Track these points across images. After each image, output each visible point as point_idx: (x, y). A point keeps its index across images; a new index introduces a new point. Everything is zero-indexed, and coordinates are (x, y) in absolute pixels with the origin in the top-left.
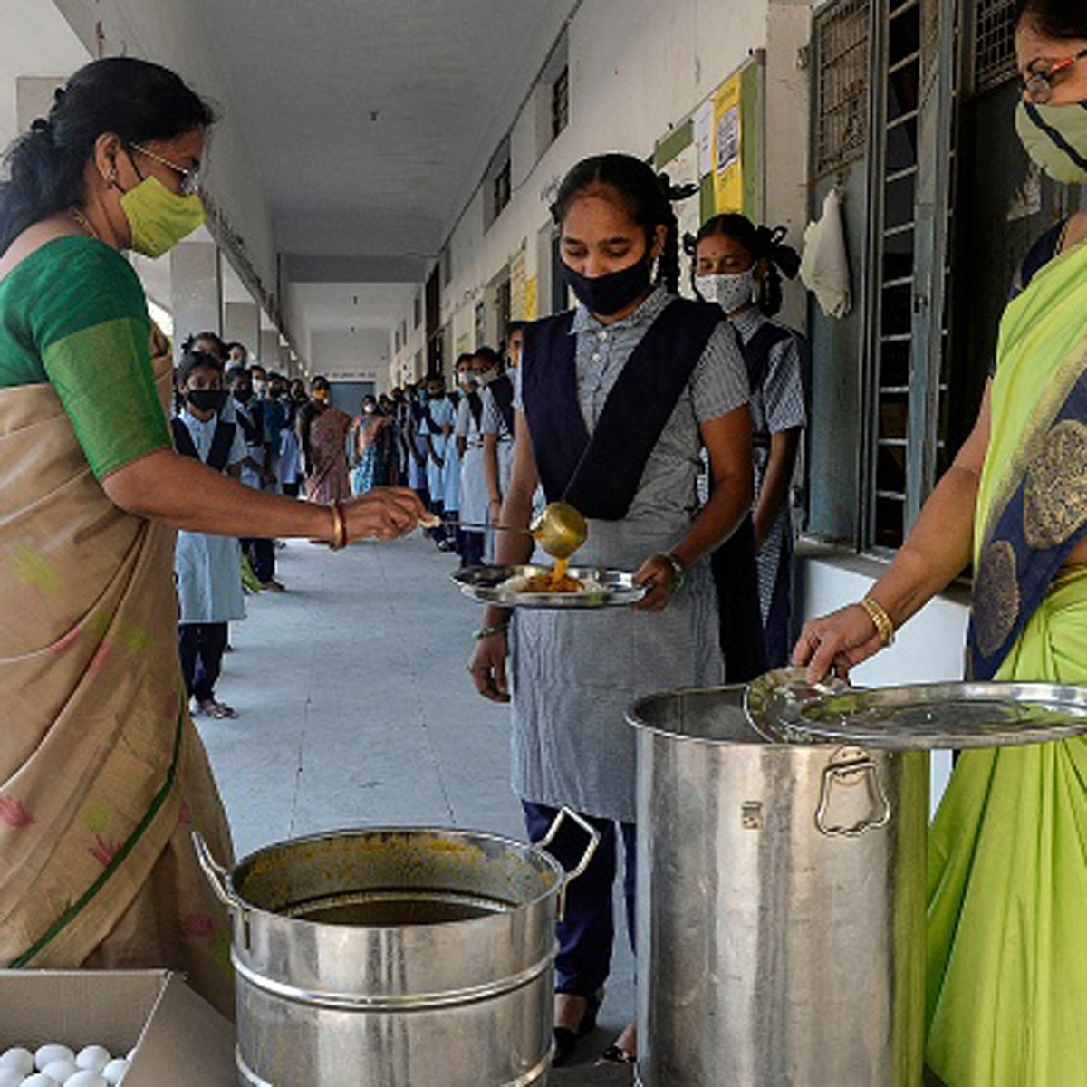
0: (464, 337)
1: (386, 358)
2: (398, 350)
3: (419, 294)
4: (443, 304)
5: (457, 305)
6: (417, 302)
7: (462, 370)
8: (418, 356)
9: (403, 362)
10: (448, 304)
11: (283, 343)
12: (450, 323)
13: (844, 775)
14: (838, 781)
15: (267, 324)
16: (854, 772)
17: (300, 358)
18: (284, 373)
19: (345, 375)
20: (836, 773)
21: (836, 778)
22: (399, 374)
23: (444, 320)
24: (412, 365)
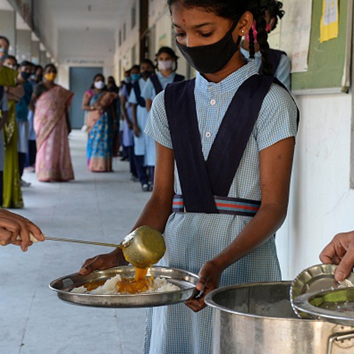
0: (164, 37)
1: (112, 50)
2: (120, 44)
3: (134, 5)
4: (150, 13)
5: (159, 14)
6: (134, 10)
7: (161, 59)
8: (134, 49)
9: (124, 54)
10: (154, 13)
11: (34, 37)
12: (154, 26)
13: (342, 341)
14: (337, 345)
15: (22, 24)
16: (349, 339)
17: (49, 49)
18: (35, 61)
19: (81, 62)
20: (336, 339)
21: (336, 342)
22: (120, 62)
23: (150, 25)
24: (129, 55)
